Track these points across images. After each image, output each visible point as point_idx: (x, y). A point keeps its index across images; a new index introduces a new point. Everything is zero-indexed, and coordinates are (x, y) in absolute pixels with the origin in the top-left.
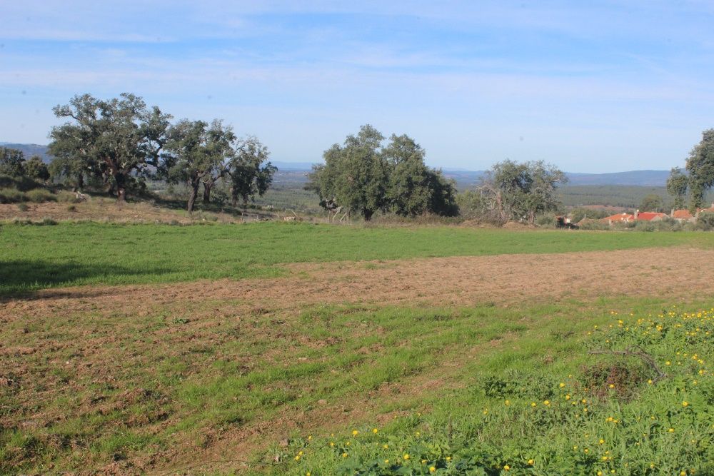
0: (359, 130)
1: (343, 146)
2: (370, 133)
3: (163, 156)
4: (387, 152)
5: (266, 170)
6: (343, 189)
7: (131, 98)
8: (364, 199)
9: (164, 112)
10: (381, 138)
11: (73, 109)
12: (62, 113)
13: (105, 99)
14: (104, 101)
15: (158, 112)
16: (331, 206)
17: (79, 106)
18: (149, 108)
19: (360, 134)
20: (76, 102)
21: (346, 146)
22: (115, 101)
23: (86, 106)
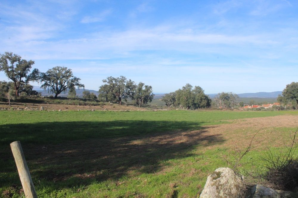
0: (186, 85)
1: (182, 89)
2: (189, 86)
3: (131, 92)
4: (193, 91)
5: (152, 95)
6: (183, 101)
7: (123, 77)
8: (189, 103)
9: (132, 81)
10: (192, 87)
11: (107, 80)
12: (105, 81)
13: (116, 77)
14: (115, 78)
15: (130, 80)
16: (169, 105)
17: (109, 79)
18: (128, 80)
19: (186, 86)
20: (108, 79)
21: (183, 89)
22: (118, 78)
23: (111, 80)
